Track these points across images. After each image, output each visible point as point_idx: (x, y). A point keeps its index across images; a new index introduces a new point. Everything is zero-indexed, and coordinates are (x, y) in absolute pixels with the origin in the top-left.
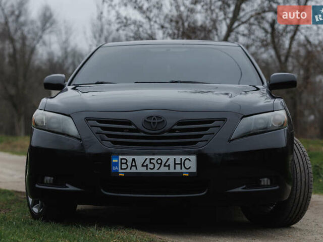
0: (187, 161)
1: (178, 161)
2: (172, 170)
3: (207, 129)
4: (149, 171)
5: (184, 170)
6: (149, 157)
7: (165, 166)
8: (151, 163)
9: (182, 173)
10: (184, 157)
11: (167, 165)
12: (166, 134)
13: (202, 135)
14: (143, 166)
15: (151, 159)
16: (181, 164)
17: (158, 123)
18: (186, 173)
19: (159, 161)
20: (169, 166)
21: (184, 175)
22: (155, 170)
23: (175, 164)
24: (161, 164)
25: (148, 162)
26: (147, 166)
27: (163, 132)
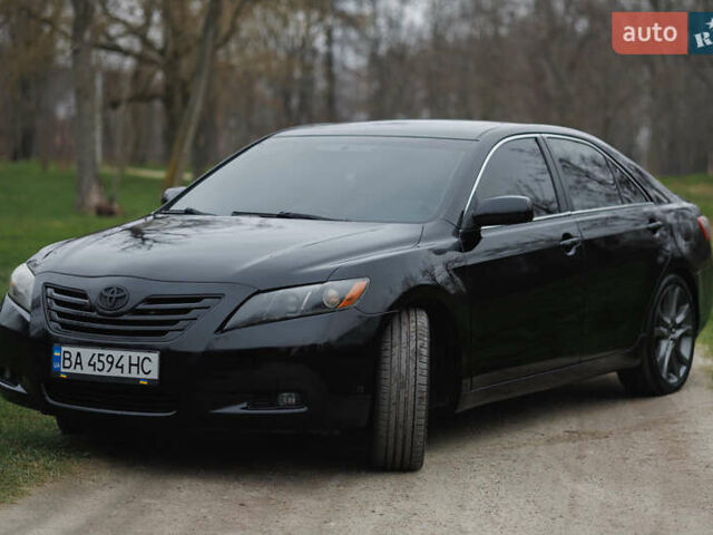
0: (147, 361)
1: (134, 361)
2: (126, 374)
3: (187, 311)
4: (97, 373)
5: (142, 375)
6: (98, 351)
7: (117, 367)
8: (99, 361)
9: (139, 379)
10: (142, 355)
11: (120, 365)
12: (125, 317)
13: (177, 321)
14: (90, 364)
15: (100, 355)
16: (138, 365)
17: (117, 298)
18: (144, 380)
19: (110, 359)
20: (122, 367)
21: (142, 382)
22: (104, 373)
23: (131, 365)
24: (112, 363)
25: (95, 359)
26: (94, 365)
27: (122, 314)
